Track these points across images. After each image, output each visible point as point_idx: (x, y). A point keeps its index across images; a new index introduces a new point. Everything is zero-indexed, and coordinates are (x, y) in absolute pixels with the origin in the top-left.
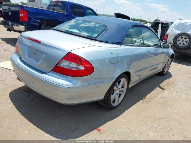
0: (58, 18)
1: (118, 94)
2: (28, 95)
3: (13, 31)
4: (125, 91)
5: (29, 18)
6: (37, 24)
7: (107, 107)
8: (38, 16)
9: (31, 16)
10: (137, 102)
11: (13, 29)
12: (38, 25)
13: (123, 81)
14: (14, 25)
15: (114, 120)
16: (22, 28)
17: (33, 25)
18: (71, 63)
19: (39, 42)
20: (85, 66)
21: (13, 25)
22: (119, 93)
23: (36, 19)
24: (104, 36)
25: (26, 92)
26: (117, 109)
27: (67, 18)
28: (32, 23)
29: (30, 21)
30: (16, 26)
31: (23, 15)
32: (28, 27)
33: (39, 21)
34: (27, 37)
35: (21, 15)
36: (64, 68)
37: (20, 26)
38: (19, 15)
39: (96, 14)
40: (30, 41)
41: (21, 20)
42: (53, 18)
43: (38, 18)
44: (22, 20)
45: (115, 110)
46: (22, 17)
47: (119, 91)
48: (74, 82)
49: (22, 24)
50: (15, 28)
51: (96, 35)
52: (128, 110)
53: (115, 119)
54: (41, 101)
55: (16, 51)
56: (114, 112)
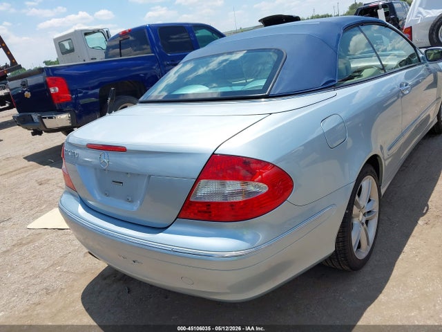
0: (136, 71)
1: (363, 224)
2: (129, 289)
3: (45, 132)
4: (376, 210)
5: (72, 92)
6: (93, 99)
7: (347, 268)
8: (92, 81)
9: (75, 87)
10: (414, 228)
11: (44, 129)
12: (96, 102)
13: (368, 183)
14: (45, 118)
15: (378, 298)
16: (63, 119)
17: (85, 106)
18: (224, 185)
19: (120, 149)
20: (264, 174)
21: (41, 119)
22: (364, 221)
23: (88, 89)
24: (285, 79)
25: (120, 280)
26: (371, 262)
27: (157, 64)
28: (82, 102)
29: (77, 98)
30: (49, 118)
31: (57, 89)
32: (76, 112)
33: (97, 91)
34: (85, 143)
35: (52, 90)
36: (208, 204)
37: (59, 116)
38: (49, 91)
39: (221, 35)
40: (96, 154)
41: (56, 103)
42: (126, 76)
43: (92, 85)
44: (59, 100)
45: (367, 269)
46: (56, 94)
47: (364, 215)
48: (248, 235)
49: (61, 112)
50: (49, 123)
51: (262, 83)
52: (400, 257)
53: (381, 297)
54: (166, 298)
55: (67, 185)
56: (365, 275)
